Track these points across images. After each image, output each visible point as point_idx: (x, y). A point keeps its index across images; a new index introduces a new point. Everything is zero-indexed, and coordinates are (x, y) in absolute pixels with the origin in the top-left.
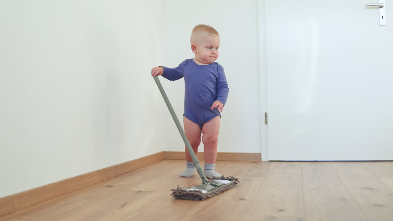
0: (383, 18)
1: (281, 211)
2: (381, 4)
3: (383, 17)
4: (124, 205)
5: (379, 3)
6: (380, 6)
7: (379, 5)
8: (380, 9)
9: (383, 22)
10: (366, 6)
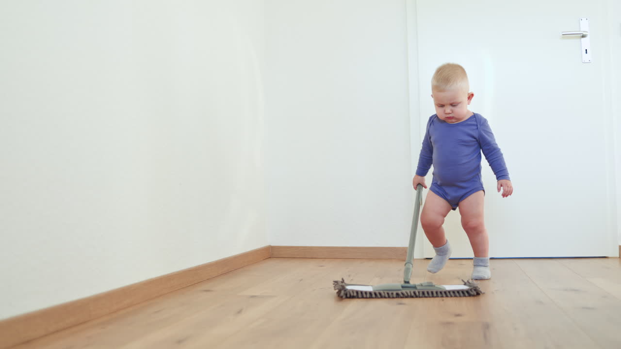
0: (586, 53)
1: (458, 315)
2: (584, 32)
3: (586, 50)
4: (240, 312)
5: (579, 31)
6: (582, 35)
7: (580, 34)
8: (583, 39)
9: (586, 57)
10: (563, 35)
